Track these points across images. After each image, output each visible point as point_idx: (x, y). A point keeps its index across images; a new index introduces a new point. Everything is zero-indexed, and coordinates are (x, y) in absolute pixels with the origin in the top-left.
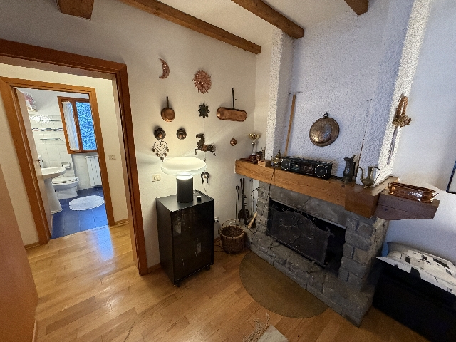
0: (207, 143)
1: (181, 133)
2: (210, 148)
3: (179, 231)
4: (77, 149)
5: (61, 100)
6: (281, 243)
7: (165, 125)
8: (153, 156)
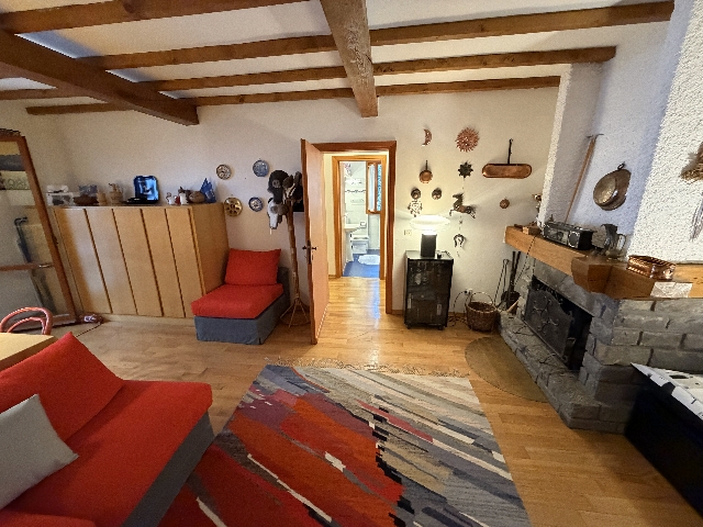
0: (466, 203)
1: (437, 193)
2: (469, 210)
3: (418, 282)
4: (372, 210)
5: (369, 164)
6: (535, 334)
7: (422, 186)
8: (408, 213)
